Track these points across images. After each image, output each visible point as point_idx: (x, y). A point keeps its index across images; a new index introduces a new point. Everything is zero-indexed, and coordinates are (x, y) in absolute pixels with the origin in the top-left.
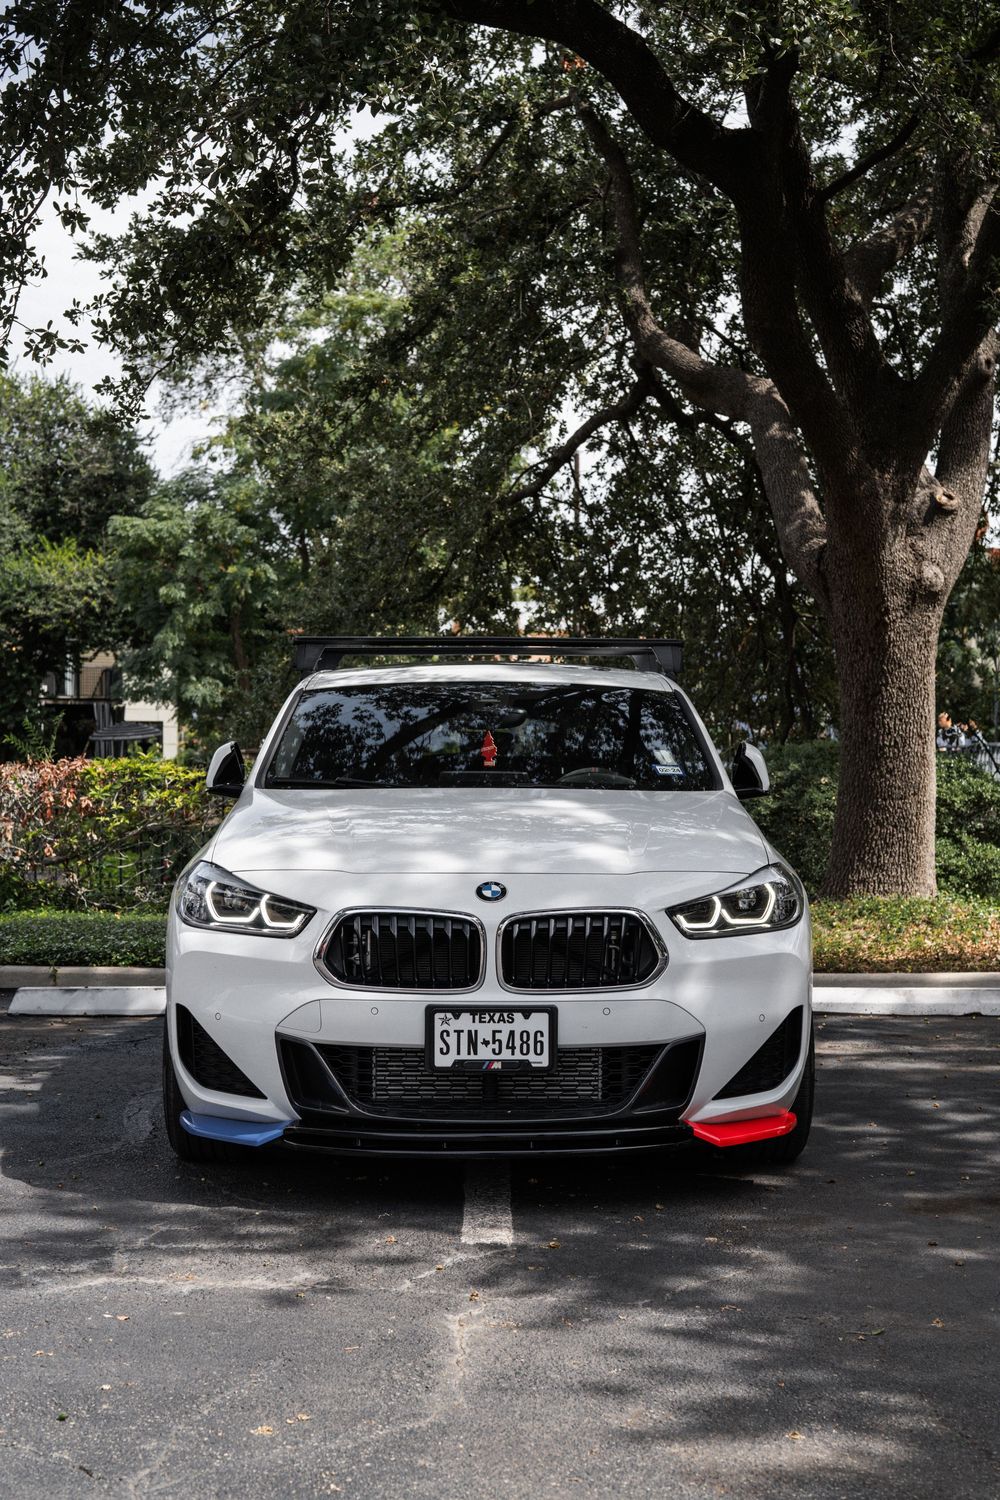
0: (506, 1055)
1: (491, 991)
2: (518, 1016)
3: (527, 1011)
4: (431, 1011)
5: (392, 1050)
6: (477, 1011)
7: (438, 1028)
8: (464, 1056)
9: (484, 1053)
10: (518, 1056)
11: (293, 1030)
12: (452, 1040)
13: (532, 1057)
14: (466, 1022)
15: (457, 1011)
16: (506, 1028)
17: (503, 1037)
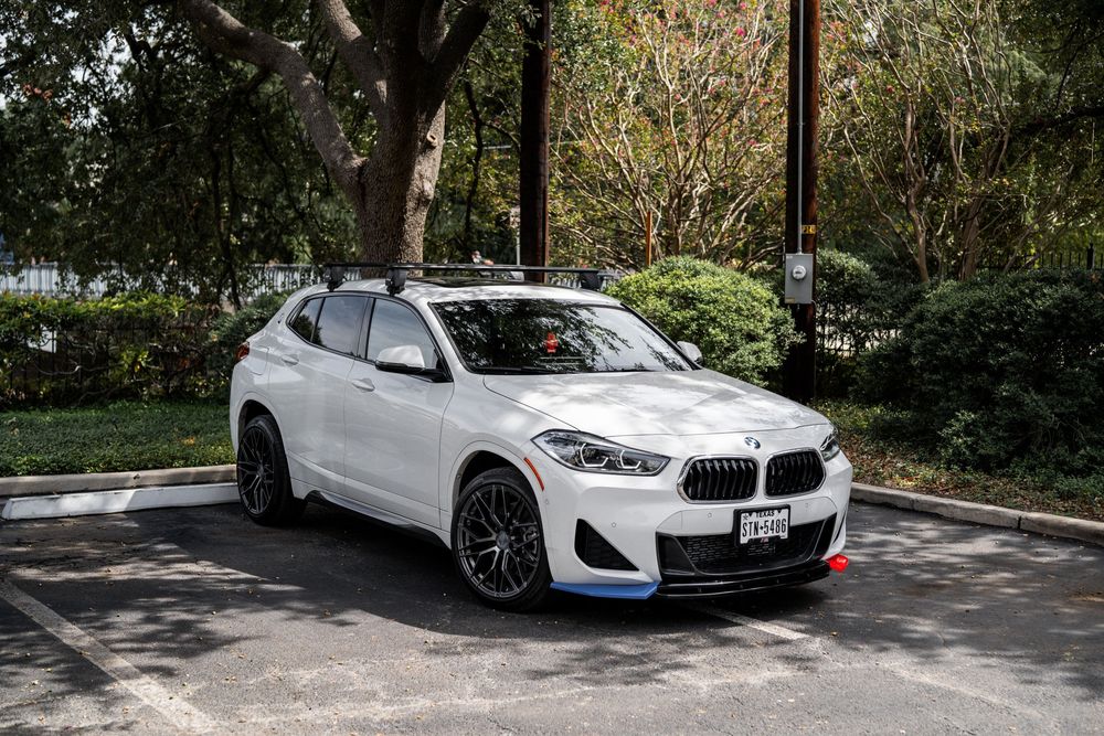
0: (770, 534)
1: (760, 499)
2: (776, 512)
3: (779, 509)
4: (737, 514)
5: (695, 537)
6: (759, 511)
7: (743, 522)
8: (753, 537)
9: (761, 534)
10: (775, 534)
11: (665, 531)
12: (747, 528)
13: (781, 534)
14: (754, 518)
15: (750, 511)
16: (770, 519)
17: (769, 524)
